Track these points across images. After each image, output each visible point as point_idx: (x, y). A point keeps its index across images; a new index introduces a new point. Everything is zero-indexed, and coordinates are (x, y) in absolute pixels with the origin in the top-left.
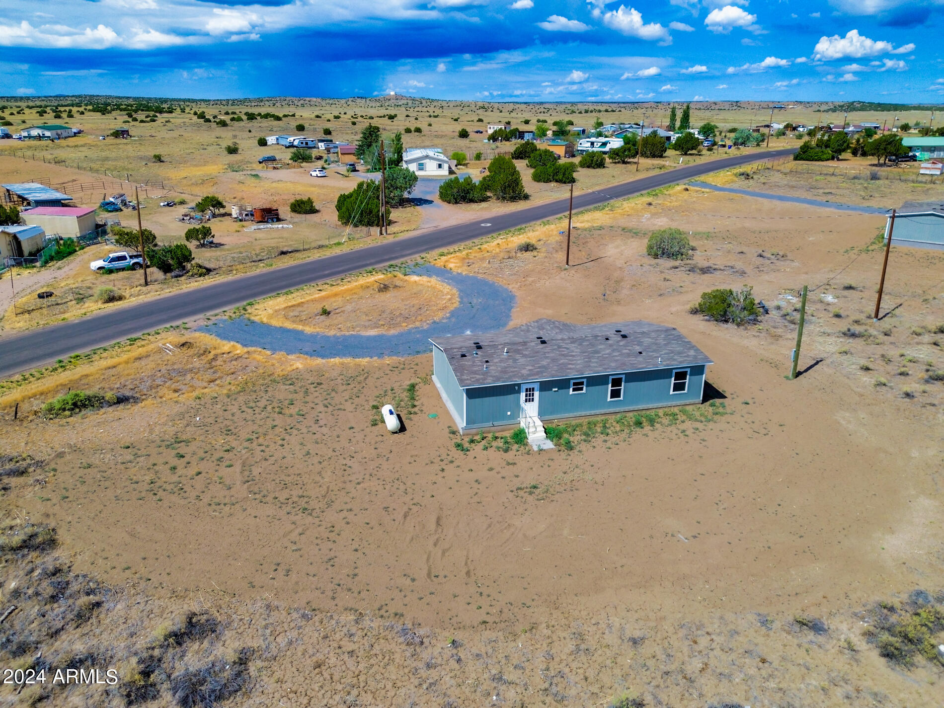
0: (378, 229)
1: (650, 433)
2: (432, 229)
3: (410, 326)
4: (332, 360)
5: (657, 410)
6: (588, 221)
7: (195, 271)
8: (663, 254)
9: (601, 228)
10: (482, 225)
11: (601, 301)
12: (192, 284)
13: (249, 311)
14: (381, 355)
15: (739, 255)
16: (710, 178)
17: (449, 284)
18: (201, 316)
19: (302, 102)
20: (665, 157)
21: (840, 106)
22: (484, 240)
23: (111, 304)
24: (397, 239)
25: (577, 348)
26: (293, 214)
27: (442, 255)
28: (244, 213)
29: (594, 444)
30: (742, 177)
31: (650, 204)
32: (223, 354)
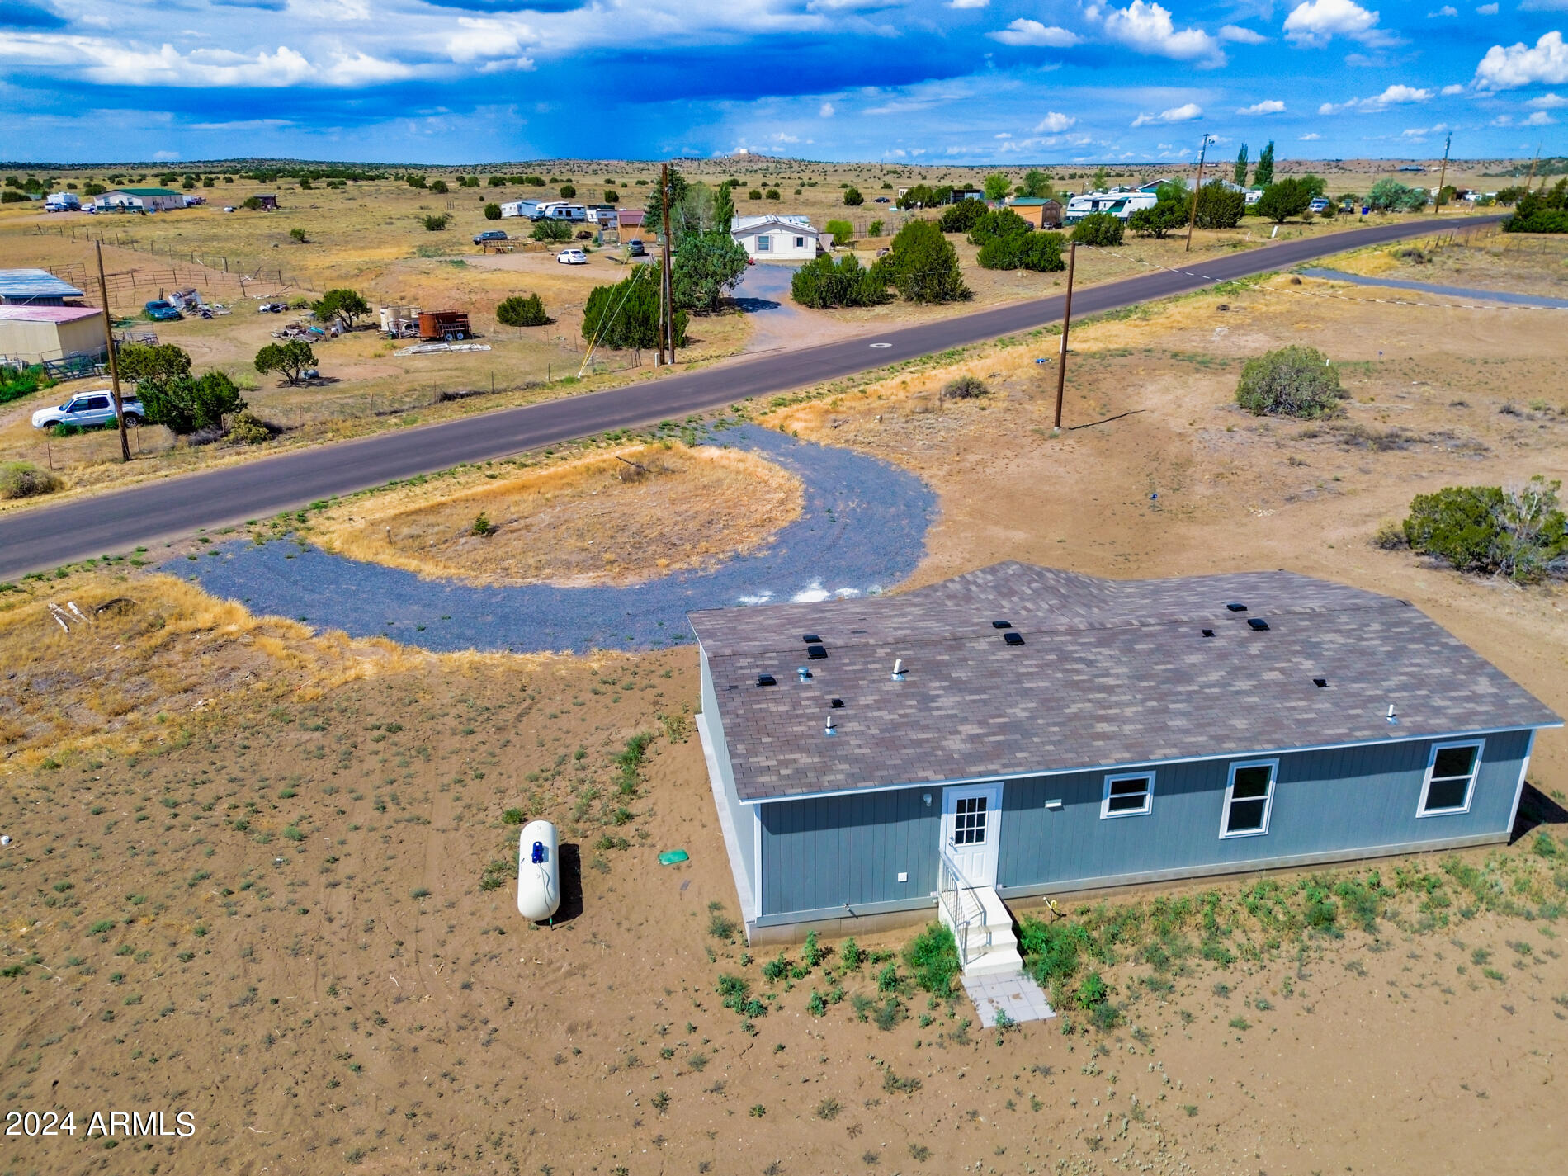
0: (656, 354)
1: (1369, 961)
2: (767, 354)
3: (676, 566)
4: (457, 655)
5: (1373, 865)
6: (1096, 339)
7: (242, 432)
8: (1277, 403)
9: (1125, 353)
10: (874, 346)
11: (1144, 510)
12: (226, 460)
13: (312, 523)
14: (581, 647)
15: (1453, 409)
16: (1341, 261)
17: (784, 466)
18: (192, 533)
19: (594, 167)
20: (1241, 227)
21: (1525, 167)
22: (873, 376)
23: (22, 502)
24: (691, 372)
25: (1119, 663)
26: (500, 327)
27: (781, 403)
28: (404, 323)
29: (1185, 1004)
30: (1409, 259)
31: (1224, 308)
32: (197, 631)
